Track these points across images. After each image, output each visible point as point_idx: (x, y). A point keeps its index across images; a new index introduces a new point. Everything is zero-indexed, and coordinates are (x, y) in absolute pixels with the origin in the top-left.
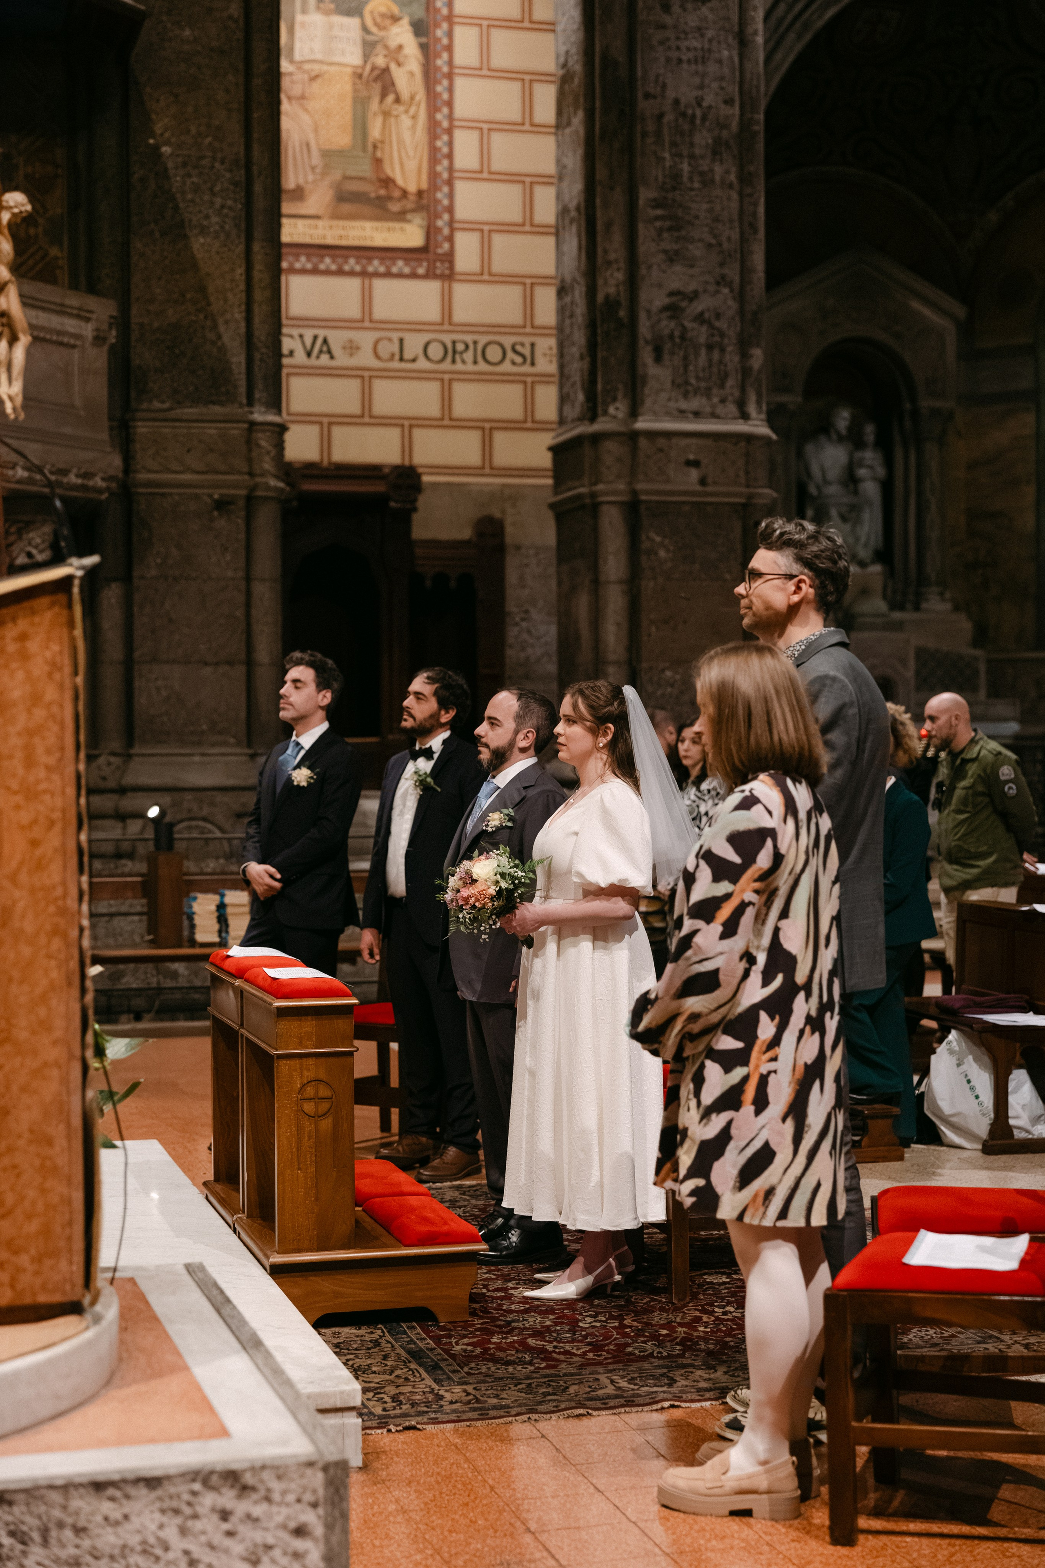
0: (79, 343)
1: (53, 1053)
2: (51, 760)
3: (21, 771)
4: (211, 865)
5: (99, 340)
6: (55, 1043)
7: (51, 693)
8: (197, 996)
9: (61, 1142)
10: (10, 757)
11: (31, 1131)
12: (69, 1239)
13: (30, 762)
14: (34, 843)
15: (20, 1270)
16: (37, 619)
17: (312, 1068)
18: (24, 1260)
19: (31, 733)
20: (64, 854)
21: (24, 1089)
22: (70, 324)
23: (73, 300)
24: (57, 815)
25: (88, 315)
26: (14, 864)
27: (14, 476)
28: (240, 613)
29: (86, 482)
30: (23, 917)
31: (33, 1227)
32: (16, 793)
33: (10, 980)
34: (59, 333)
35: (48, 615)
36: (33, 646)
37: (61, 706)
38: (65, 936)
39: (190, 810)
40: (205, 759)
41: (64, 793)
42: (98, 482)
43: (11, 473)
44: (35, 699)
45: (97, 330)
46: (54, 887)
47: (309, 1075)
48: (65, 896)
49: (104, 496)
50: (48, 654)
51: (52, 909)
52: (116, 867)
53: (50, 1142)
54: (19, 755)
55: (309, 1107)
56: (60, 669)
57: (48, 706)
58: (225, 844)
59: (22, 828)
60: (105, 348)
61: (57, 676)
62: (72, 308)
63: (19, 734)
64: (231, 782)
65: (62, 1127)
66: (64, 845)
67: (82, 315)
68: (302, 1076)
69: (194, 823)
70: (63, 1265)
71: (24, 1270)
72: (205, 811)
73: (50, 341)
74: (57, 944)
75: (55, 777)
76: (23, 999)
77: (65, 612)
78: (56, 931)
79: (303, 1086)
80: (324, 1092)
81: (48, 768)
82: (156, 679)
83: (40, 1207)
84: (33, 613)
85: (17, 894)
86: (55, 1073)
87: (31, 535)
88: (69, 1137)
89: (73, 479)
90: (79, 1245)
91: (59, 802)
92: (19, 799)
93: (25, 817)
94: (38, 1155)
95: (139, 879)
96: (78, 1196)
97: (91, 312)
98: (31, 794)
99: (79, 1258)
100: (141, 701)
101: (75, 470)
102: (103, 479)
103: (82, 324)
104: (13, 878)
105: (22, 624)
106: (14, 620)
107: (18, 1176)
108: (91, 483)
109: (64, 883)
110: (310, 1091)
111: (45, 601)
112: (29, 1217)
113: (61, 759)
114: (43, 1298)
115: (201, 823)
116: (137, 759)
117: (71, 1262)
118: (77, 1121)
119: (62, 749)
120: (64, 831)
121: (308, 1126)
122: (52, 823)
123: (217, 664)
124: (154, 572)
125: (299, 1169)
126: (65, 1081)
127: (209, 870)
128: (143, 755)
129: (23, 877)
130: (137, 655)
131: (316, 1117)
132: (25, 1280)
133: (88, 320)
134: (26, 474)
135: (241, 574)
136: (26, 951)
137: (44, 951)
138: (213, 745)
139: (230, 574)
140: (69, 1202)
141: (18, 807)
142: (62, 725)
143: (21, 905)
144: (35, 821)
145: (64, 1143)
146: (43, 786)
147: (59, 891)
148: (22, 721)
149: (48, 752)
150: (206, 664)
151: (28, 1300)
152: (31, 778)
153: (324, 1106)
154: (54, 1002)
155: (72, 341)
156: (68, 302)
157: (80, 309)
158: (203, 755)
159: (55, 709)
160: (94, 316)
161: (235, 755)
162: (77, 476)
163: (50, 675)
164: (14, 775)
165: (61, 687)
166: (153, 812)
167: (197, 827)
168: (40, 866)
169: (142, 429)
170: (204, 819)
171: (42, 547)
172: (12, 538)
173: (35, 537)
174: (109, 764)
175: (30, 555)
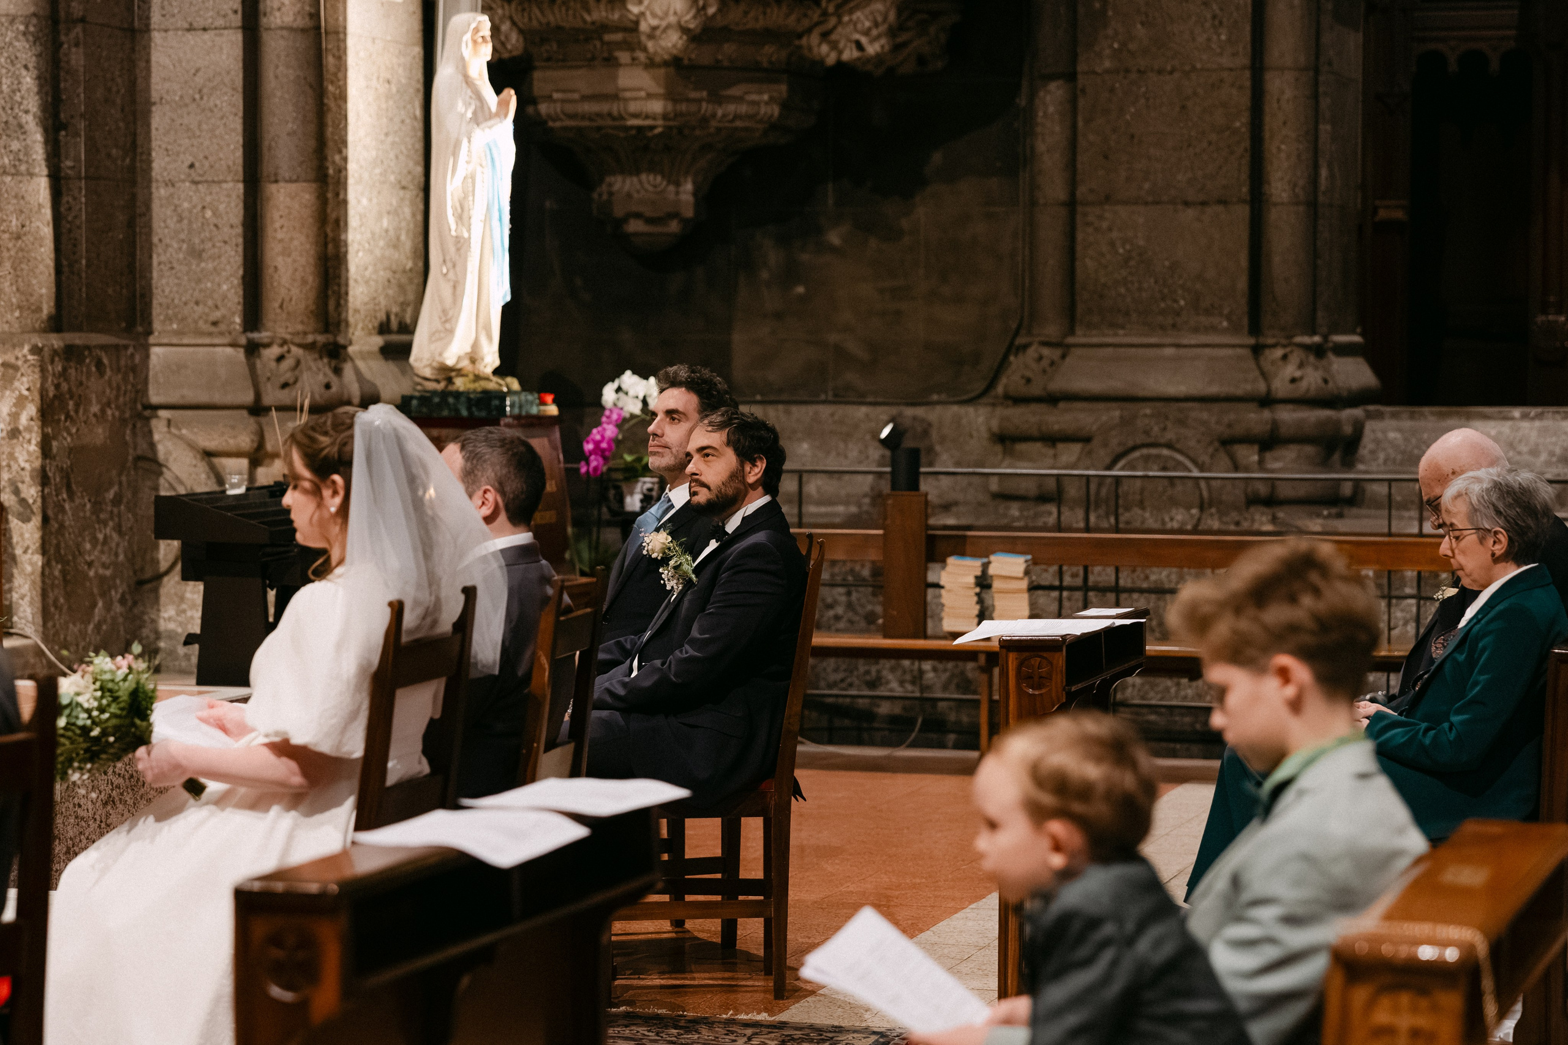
4: (1179, 517)
8: (1153, 717)
28: (1241, 123)
39: (1147, 433)
40: (1182, 351)
52: (1037, 516)
58: (1203, 484)
64: (1214, 389)
69: (1153, 451)
72: (1170, 435)
82: (1110, 229)
87: (858, 14)
100: (1087, 264)
115: (1165, 452)
116: (1078, 352)
123: (1204, 204)
124: (1107, 64)
127: (1175, 525)
128: (1084, 346)
130: (1082, 191)
135: (1244, 60)
138: (1196, 330)
139: (1225, 61)
150: (1187, 204)
158: (1178, 346)
161: (1233, 346)
167: (1158, 457)
170: (1169, 446)
171: (875, 32)
172: (833, 21)
173: (862, 18)
174: (1040, 358)
175: (859, 46)
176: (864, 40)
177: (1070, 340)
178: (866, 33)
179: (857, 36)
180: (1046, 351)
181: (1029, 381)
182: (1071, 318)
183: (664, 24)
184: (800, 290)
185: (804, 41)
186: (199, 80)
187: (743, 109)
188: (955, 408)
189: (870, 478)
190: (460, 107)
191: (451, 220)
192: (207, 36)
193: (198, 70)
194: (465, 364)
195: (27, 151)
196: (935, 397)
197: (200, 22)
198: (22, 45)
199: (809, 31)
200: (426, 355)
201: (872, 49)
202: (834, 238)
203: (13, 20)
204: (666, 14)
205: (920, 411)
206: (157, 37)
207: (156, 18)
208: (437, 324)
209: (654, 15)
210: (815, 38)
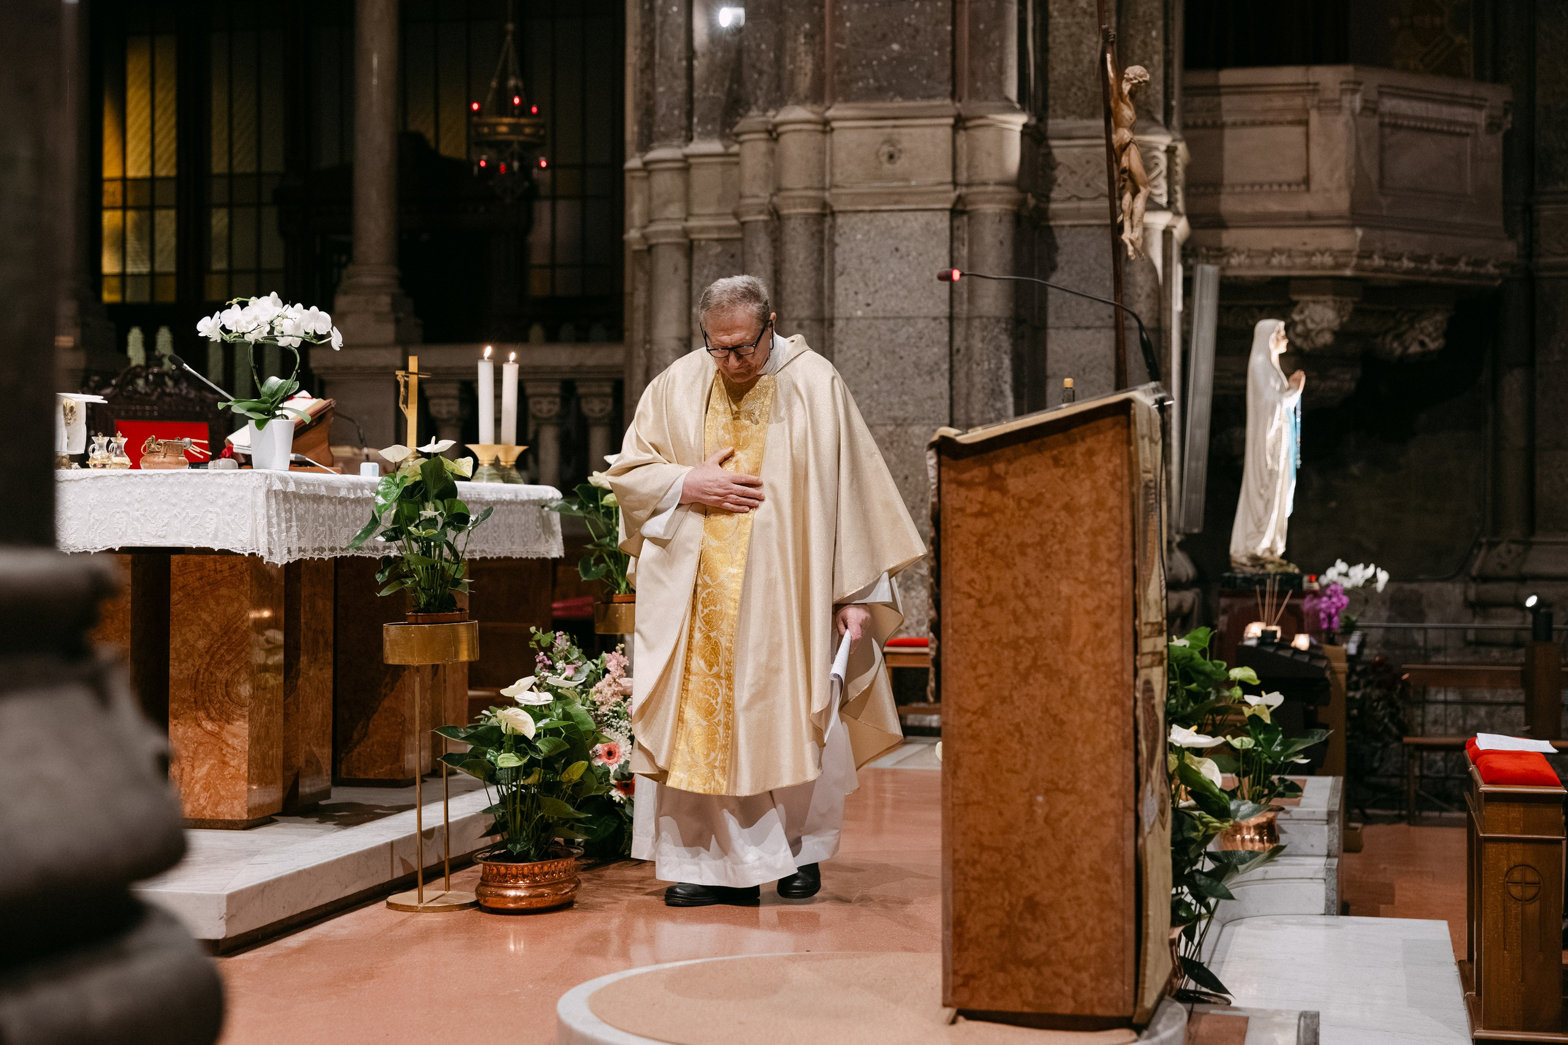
0: (1471, 131)
1: (1113, 804)
2: (1112, 556)
3: (1087, 565)
5: (1493, 126)
6: (1112, 796)
7: (1112, 500)
9: (1116, 880)
10: (1079, 553)
11: (1091, 869)
12: (1123, 963)
13: (1094, 557)
14: (1098, 626)
15: (1080, 985)
16: (1102, 437)
17: (1518, 854)
18: (1085, 977)
19: (1094, 533)
20: (1122, 635)
21: (1086, 833)
22: (1462, 114)
23: (1465, 89)
24: (1117, 602)
25: (1482, 103)
26: (1081, 643)
27: (1400, 267)
29: (1477, 270)
30: (1087, 688)
31: (1092, 950)
32: (1082, 583)
33: (1076, 739)
34: (1450, 123)
35: (1111, 434)
36: (1098, 460)
37: (1122, 512)
38: (1123, 705)
41: (1122, 584)
42: (1490, 269)
43: (1396, 264)
44: (1100, 504)
45: (1491, 117)
46: (1114, 664)
47: (1516, 859)
48: (1123, 670)
49: (1499, 282)
50: (1111, 466)
51: (1112, 682)
53: (1108, 880)
54: (1086, 551)
55: (1516, 891)
56: (1121, 479)
57: (1111, 510)
59: (1088, 613)
60: (1500, 135)
61: (1118, 484)
62: (1466, 97)
63: (1085, 534)
65: (1117, 867)
66: (1122, 628)
67: (1475, 103)
68: (1508, 859)
70: (1117, 985)
71: (1085, 986)
73: (1441, 132)
74: (1115, 711)
75: (1115, 570)
76: (1086, 757)
77: (1125, 431)
78: (1115, 701)
79: (1511, 869)
80: (1530, 877)
81: (1111, 564)
82: (1560, 466)
83: (1098, 934)
84: (1099, 432)
85: (1083, 668)
86: (1112, 822)
87: (1425, 323)
88: (1123, 876)
89: (1462, 267)
90: (1130, 968)
91: (1118, 591)
92: (1084, 588)
93: (1090, 604)
94: (1097, 889)
95: (1518, 668)
96: (1130, 928)
97: (1486, 100)
98: (1095, 585)
99: (1130, 980)
100: (1543, 488)
101: (1464, 259)
102: (1495, 266)
103: (1476, 112)
104: (1080, 654)
105: (1090, 442)
106: (1083, 439)
107: (1080, 905)
108: (1482, 271)
109: (1122, 661)
110: (1517, 875)
111: (1109, 421)
112: (1090, 942)
113: (1121, 555)
114: (1099, 1011)
116: (1537, 547)
117: (1123, 982)
118: (1130, 863)
119: (1122, 546)
120: (1122, 618)
121: (1515, 909)
122: (1112, 609)
124: (1557, 357)
125: (1505, 949)
126: (1120, 829)
128: (1544, 543)
129: (1088, 654)
130: (1539, 441)
131: (1524, 901)
132: (1086, 994)
133: (1480, 107)
134: (1412, 265)
136: (1089, 716)
137: (1104, 718)
140: (1123, 932)
141: (1084, 595)
142: (1122, 525)
143: (1086, 677)
144: (1099, 607)
145: (1119, 881)
146: (1105, 578)
147: (1117, 668)
148: (1088, 521)
149: (1110, 549)
151: (1087, 1011)
152: (1096, 571)
153: (1531, 892)
154: (1112, 761)
155: (1464, 130)
156: (1459, 91)
157: (1472, 98)
159: (1116, 512)
160: (1488, 104)
162: (1467, 264)
163: (1112, 483)
164: (1082, 568)
165: (1121, 493)
166: (1531, 601)
168: (1101, 645)
169: (1546, 212)
171: (1434, 335)
172: (1404, 328)
173: (1428, 325)
174: (1509, 552)
175: (1422, 344)
176: (1427, 340)
177: (1533, 539)
178: (1429, 335)
179: (1421, 337)
180: (1513, 547)
181: (1504, 567)
182: (1531, 525)
183: (1319, 327)
184: (1333, 504)
185: (1379, 340)
186: (1083, 361)
187: (1335, 384)
188: (1439, 585)
189: (1381, 631)
190: (1272, 382)
191: (1269, 458)
192: (1089, 332)
193: (1081, 356)
194: (1267, 555)
195: (1005, 408)
196: (1422, 577)
197: (1084, 323)
198: (1004, 337)
199: (1386, 333)
200: (1241, 549)
201: (1432, 346)
202: (1355, 470)
203: (998, 321)
204: (1322, 321)
205: (1415, 586)
206: (1052, 332)
207: (1051, 320)
208: (1251, 527)
209: (1313, 321)
210: (1389, 338)
